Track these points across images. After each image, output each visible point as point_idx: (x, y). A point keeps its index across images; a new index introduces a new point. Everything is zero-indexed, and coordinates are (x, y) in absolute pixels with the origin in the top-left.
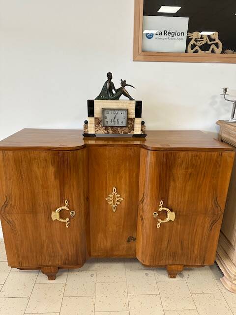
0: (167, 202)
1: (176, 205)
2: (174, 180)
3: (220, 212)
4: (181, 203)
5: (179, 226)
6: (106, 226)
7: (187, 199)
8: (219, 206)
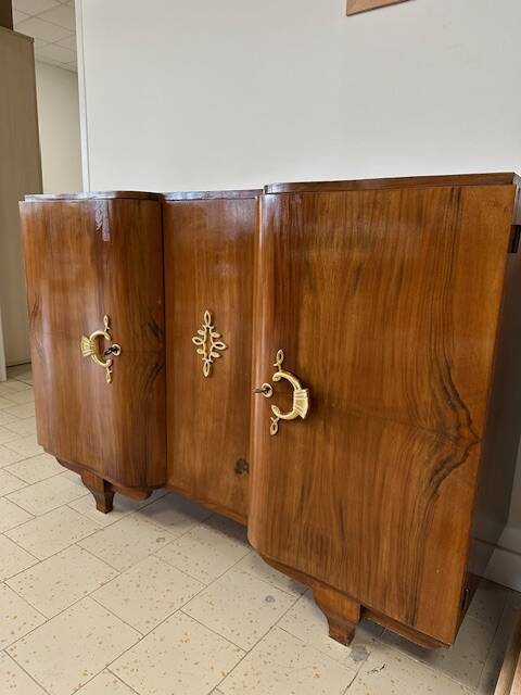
0: (296, 356)
1: (321, 372)
2: (313, 288)
3: (466, 432)
4: (332, 367)
5: (331, 449)
6: (194, 413)
7: (349, 356)
8: (463, 406)
